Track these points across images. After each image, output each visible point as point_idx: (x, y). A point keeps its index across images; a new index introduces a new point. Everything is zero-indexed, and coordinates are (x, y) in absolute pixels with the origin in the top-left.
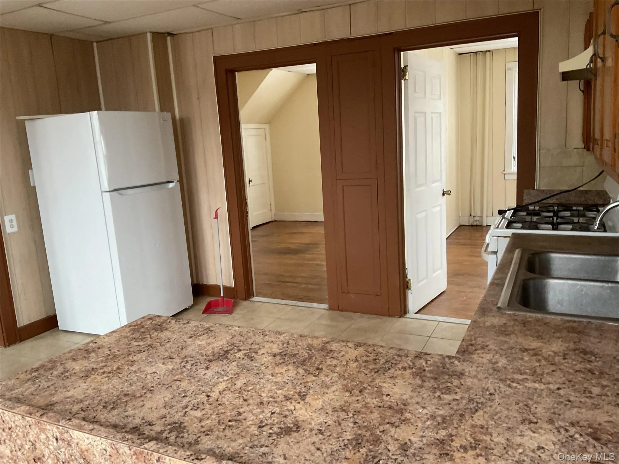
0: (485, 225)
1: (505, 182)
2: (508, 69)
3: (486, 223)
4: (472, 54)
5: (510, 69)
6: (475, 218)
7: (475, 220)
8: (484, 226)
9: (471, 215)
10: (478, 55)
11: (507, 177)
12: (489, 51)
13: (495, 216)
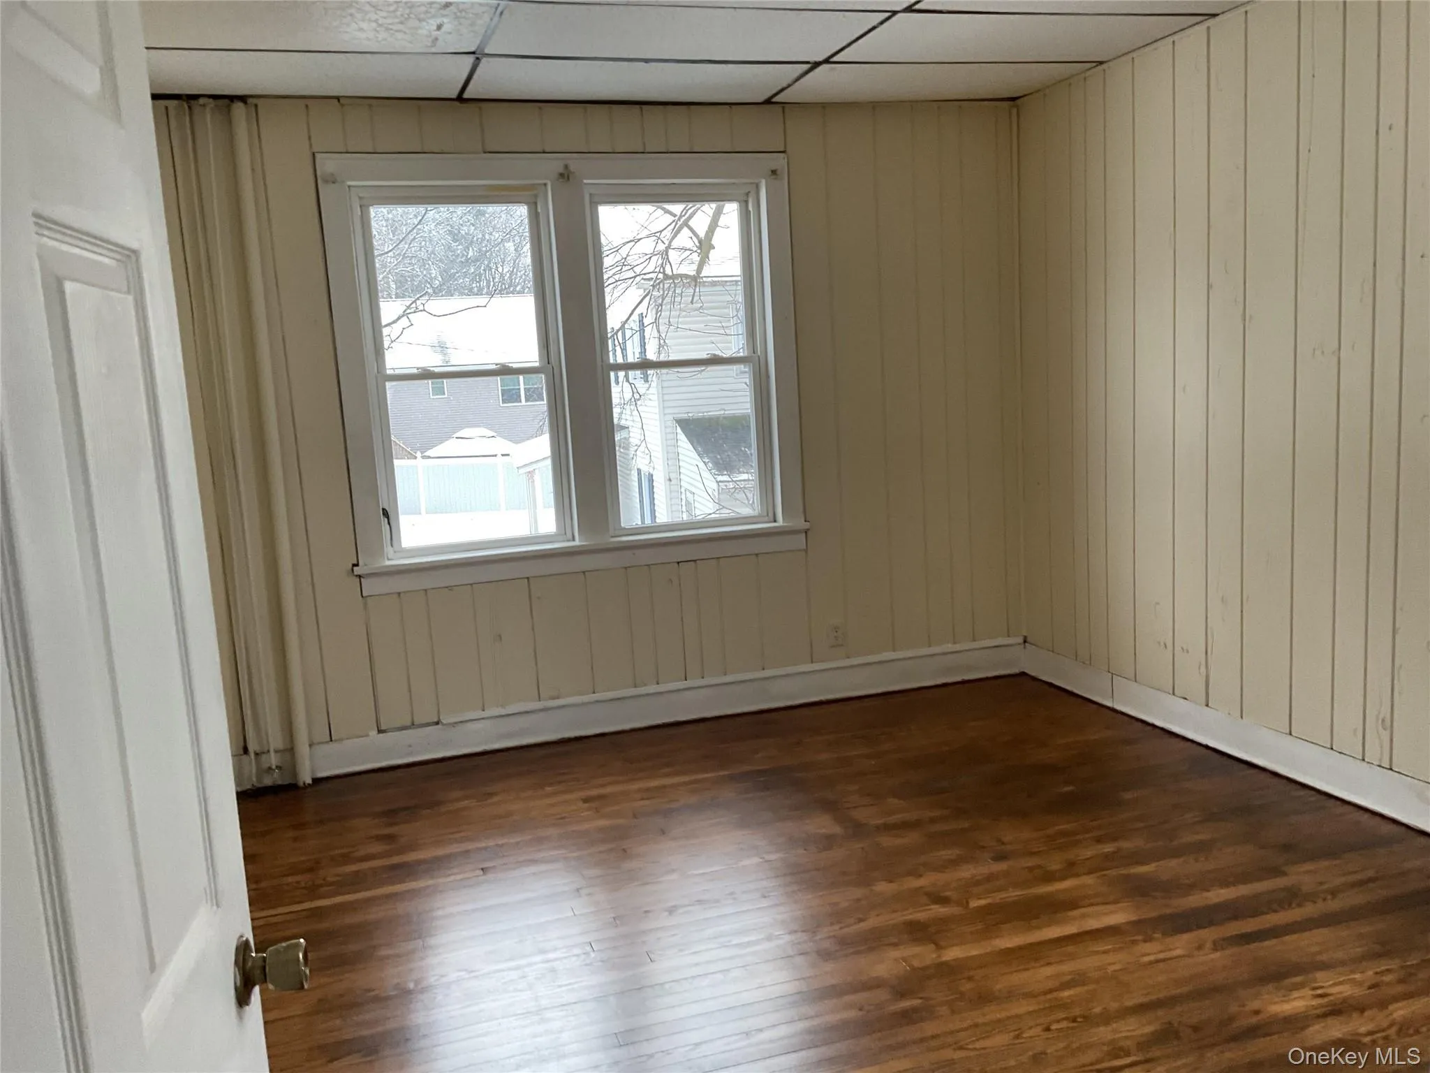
0: (309, 781)
1: (365, 605)
2: (326, 181)
3: (313, 771)
4: (172, 104)
5: (332, 180)
6: (264, 757)
7: (266, 766)
8: (306, 787)
9: (246, 750)
10: (197, 110)
11: (369, 587)
12: (243, 99)
13: (341, 740)
